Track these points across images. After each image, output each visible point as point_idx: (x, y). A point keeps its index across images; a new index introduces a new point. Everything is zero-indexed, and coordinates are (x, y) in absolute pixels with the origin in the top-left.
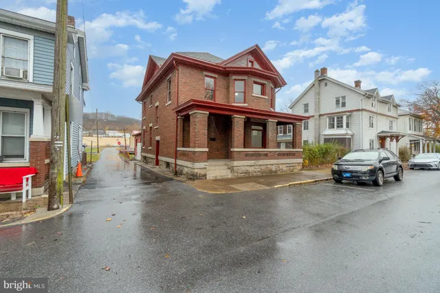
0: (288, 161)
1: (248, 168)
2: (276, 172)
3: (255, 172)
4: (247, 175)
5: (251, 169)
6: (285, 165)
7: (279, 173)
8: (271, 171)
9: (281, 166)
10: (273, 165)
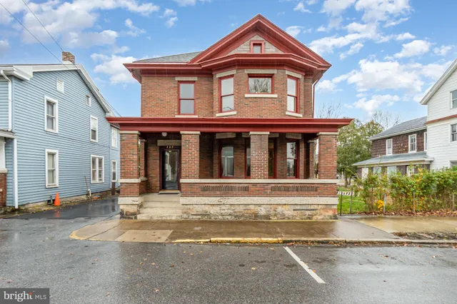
0: (298, 200)
1: (206, 208)
2: (267, 217)
3: (222, 215)
4: (205, 218)
5: (213, 210)
6: (293, 207)
7: (274, 219)
8: (256, 216)
9: (280, 209)
10: (260, 205)
